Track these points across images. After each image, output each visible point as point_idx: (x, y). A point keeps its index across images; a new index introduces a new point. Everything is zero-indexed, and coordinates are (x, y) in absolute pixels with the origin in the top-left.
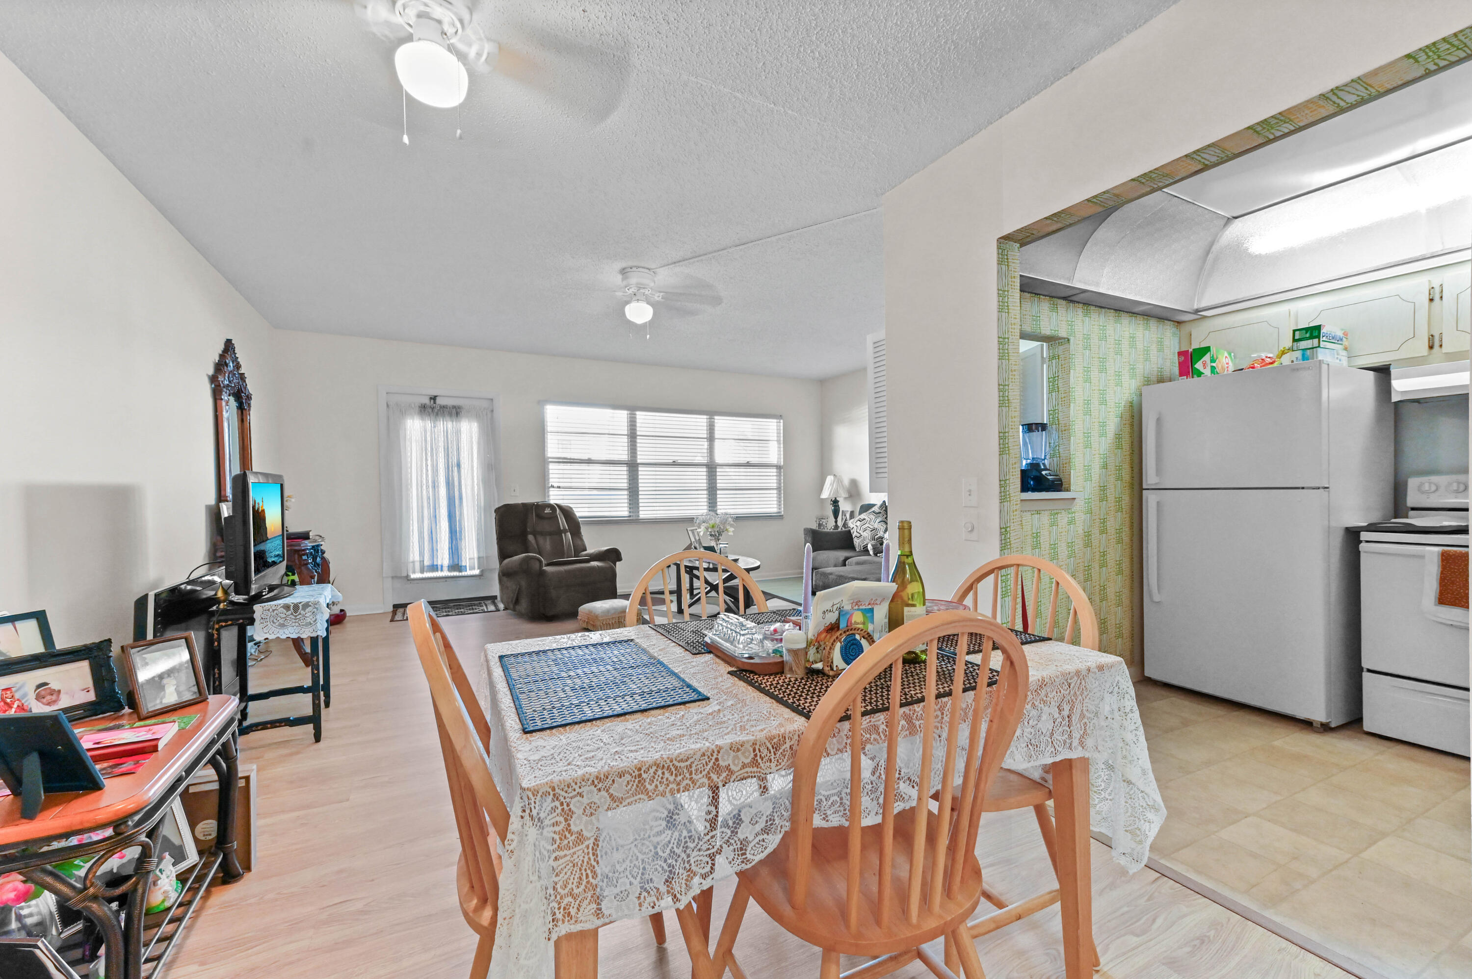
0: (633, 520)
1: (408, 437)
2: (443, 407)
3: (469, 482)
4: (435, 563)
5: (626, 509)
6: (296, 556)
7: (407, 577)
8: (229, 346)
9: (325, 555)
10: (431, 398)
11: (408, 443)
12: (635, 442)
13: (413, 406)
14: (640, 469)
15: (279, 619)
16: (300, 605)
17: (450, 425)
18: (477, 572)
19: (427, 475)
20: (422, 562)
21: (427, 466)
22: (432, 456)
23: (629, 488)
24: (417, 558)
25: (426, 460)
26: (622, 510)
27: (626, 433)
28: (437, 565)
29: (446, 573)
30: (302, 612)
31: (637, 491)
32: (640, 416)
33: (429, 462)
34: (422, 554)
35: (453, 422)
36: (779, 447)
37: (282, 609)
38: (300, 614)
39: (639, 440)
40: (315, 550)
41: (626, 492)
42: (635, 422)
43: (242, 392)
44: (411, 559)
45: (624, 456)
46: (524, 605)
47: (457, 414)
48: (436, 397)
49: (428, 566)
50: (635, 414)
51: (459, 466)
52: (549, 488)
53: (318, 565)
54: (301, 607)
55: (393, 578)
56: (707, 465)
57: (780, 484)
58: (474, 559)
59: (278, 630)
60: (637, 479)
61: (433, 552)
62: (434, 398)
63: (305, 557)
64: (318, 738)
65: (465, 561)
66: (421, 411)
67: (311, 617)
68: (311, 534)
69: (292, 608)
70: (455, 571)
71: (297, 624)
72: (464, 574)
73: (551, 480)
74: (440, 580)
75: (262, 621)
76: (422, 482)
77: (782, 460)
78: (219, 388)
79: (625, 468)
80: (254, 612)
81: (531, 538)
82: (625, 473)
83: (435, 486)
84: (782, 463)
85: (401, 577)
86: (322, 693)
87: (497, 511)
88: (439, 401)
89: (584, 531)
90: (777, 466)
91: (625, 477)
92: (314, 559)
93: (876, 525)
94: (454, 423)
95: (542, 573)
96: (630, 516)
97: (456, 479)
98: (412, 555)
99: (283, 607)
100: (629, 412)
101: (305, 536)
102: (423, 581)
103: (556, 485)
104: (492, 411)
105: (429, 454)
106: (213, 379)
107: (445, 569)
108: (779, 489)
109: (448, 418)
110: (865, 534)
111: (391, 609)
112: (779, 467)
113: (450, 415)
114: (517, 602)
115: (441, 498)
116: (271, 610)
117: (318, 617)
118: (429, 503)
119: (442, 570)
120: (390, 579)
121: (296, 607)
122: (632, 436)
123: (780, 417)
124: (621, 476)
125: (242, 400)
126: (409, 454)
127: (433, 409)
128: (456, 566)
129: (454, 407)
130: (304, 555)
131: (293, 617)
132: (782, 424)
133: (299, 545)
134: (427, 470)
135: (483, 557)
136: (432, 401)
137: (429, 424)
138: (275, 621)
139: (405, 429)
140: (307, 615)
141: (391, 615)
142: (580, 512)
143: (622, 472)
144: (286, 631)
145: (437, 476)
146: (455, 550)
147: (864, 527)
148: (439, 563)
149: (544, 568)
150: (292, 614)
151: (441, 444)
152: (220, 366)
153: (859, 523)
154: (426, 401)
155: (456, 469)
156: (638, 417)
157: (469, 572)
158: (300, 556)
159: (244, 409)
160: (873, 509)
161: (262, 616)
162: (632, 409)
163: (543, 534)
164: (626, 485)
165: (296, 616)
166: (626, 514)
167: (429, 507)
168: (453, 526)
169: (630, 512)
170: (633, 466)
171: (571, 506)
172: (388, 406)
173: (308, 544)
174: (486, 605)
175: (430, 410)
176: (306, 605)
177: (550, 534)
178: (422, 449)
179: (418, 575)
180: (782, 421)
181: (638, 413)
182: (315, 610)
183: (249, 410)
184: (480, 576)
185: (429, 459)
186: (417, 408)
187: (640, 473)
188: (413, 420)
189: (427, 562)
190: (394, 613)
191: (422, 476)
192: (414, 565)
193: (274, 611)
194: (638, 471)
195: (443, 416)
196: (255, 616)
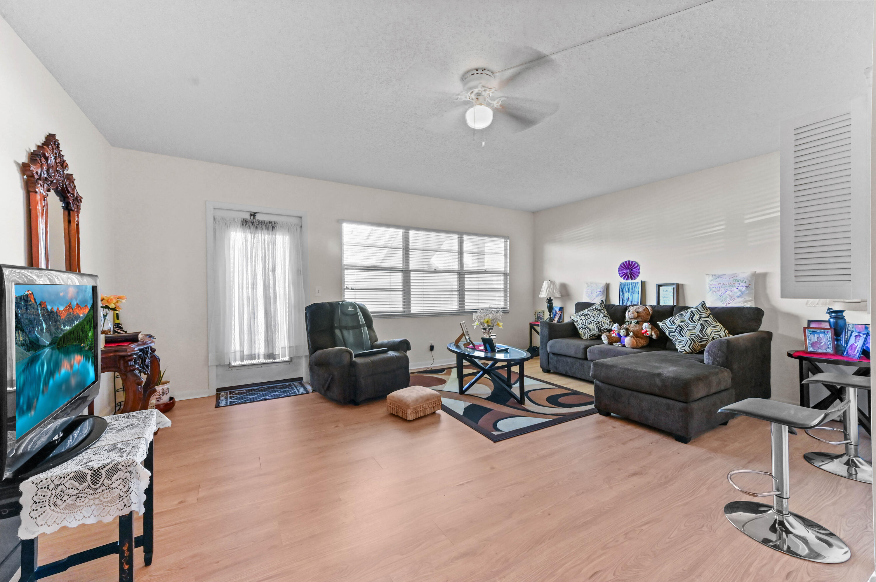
0: (406, 315)
1: (231, 246)
2: (261, 222)
3: (282, 285)
4: (253, 353)
5: (401, 306)
6: (122, 362)
7: (230, 366)
8: (51, 141)
10: (251, 215)
11: (231, 251)
12: (408, 254)
13: (236, 220)
14: (412, 275)
15: (66, 497)
16: (103, 472)
17: (267, 236)
18: (287, 358)
19: (247, 279)
20: (242, 352)
21: (247, 271)
22: (251, 262)
23: (404, 290)
24: (238, 348)
25: (247, 266)
26: (399, 308)
27: (401, 246)
28: (255, 354)
29: (262, 360)
30: (107, 482)
31: (409, 292)
32: (413, 234)
33: (249, 267)
34: (242, 344)
35: (269, 234)
36: (506, 260)
37: (72, 481)
38: (103, 484)
39: (411, 252)
40: (143, 353)
41: (401, 293)
42: (408, 238)
43: (69, 192)
44: (233, 349)
45: (399, 264)
46: (336, 392)
47: (273, 228)
48: (255, 213)
49: (247, 355)
50: (409, 233)
51: (274, 271)
52: (345, 289)
53: (147, 367)
54: (104, 475)
55: (217, 366)
56: (458, 273)
57: (506, 287)
58: (285, 348)
59: (64, 516)
60: (409, 282)
61: (252, 342)
62: (254, 215)
63: (130, 363)
65: (278, 351)
66: (243, 225)
67: (121, 486)
68: (140, 336)
69: (89, 477)
70: (270, 359)
71: (97, 502)
72: (276, 361)
73: (346, 283)
74: (256, 366)
75: (34, 507)
76: (242, 284)
77: (508, 269)
78: (32, 179)
79: (400, 274)
80: (20, 494)
81: (337, 332)
82: (401, 278)
83: (254, 287)
84: (508, 271)
85: (224, 366)
87: (307, 309)
88: (259, 217)
89: (375, 324)
90: (504, 274)
91: (401, 281)
92: (143, 361)
93: (600, 319)
94: (271, 236)
95: (353, 364)
96: (404, 312)
97: (271, 282)
98: (233, 346)
99: (74, 478)
100: (404, 231)
101: (134, 339)
102: (243, 368)
103: (350, 287)
104: (301, 227)
105: (249, 261)
106: (25, 168)
107: (262, 357)
108: (505, 290)
109: (265, 231)
110: (590, 326)
111: (215, 392)
112: (505, 274)
113: (267, 228)
114: (329, 388)
115: (259, 299)
116: (52, 487)
117: (132, 484)
118: (248, 302)
119: (259, 359)
120: (215, 367)
121: (96, 475)
122: (406, 249)
123: (506, 237)
124: (397, 279)
125: (69, 199)
126: (232, 261)
127: (253, 223)
128: (270, 355)
129: (270, 222)
130: (131, 360)
131: (91, 492)
132: (508, 243)
133: (126, 351)
134: (247, 274)
135: (293, 347)
136: (252, 217)
137: (249, 236)
138: (59, 502)
139: (229, 240)
140: (114, 486)
141: (214, 399)
142: (371, 309)
143: (398, 277)
144: (79, 516)
145: (256, 279)
146: (269, 341)
147: (590, 320)
148: (257, 352)
149: (354, 359)
150: (89, 487)
151: (259, 253)
152: (36, 158)
153: (583, 318)
154: (247, 216)
155: (271, 273)
156: (410, 235)
157: (281, 359)
158: (126, 362)
159: (72, 210)
160: (594, 307)
161: (35, 499)
162: (407, 228)
163: (347, 328)
164: (401, 287)
165: (95, 490)
166: (401, 309)
167: (248, 306)
168: (269, 321)
169: (404, 309)
170: (406, 272)
171: (364, 303)
172: (214, 219)
173: (135, 348)
174: (296, 387)
175: (251, 224)
176: (114, 469)
177: (353, 328)
178: (243, 256)
179: (239, 363)
180: (508, 241)
181: (410, 232)
182: (128, 474)
183: (78, 212)
184: (290, 361)
185: (249, 264)
186: (240, 222)
187: (411, 278)
188: (236, 232)
189: (246, 352)
190: (218, 396)
191: (243, 279)
192: (235, 355)
193: (56, 487)
194: (410, 276)
195: (261, 228)
196: (22, 500)
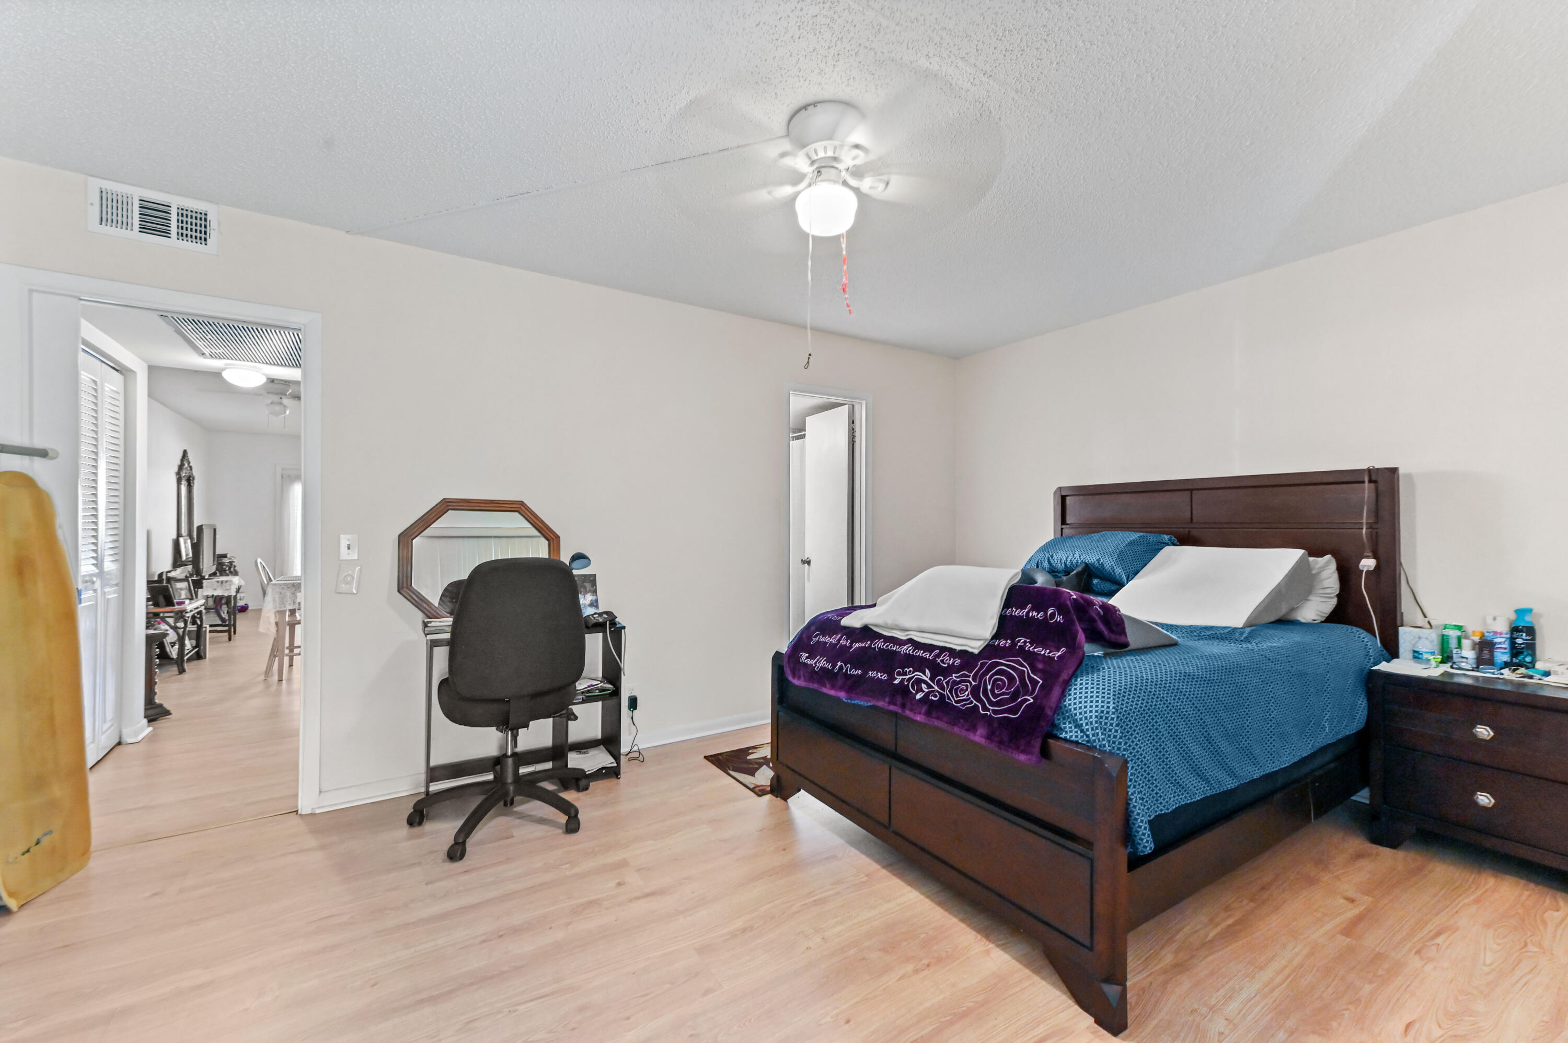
8: (185, 452)
9: (236, 568)
40: (231, 563)
43: (191, 478)
63: (224, 567)
64: (230, 639)
68: (229, 557)
78: (180, 478)
86: (232, 628)
92: (230, 569)
101: (225, 556)
106: (178, 473)
117: (231, 587)
125: (190, 480)
152: (181, 467)
159: (191, 487)
172: (282, 477)
173: (226, 560)
183: (193, 486)
